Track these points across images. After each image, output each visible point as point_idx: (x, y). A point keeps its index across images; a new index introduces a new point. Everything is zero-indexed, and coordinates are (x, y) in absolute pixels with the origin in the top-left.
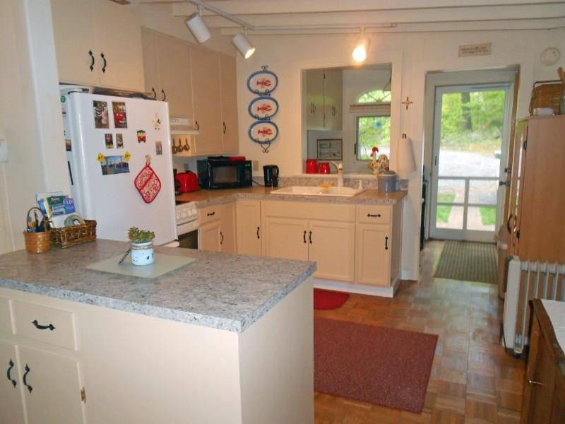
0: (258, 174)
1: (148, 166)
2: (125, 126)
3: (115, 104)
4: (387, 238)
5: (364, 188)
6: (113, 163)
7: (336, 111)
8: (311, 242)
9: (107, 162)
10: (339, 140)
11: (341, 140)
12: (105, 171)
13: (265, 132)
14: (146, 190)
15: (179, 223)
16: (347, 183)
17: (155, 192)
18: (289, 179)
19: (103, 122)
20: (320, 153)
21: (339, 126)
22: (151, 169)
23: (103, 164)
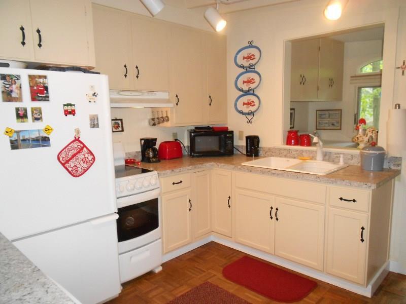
0: (240, 143)
1: (77, 140)
2: (46, 99)
3: (31, 77)
4: (363, 228)
5: (345, 163)
6: (27, 137)
7: (335, 83)
8: (277, 219)
9: (18, 136)
10: (339, 110)
11: (341, 110)
12: (15, 145)
13: (249, 104)
14: (72, 164)
15: (118, 196)
16: (327, 157)
17: (85, 166)
18: (269, 149)
19: (14, 95)
20: (319, 122)
21: (339, 97)
22: (81, 142)
23: (13, 139)
